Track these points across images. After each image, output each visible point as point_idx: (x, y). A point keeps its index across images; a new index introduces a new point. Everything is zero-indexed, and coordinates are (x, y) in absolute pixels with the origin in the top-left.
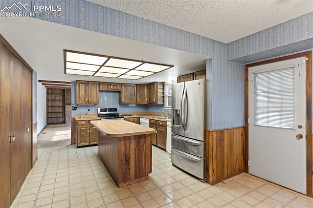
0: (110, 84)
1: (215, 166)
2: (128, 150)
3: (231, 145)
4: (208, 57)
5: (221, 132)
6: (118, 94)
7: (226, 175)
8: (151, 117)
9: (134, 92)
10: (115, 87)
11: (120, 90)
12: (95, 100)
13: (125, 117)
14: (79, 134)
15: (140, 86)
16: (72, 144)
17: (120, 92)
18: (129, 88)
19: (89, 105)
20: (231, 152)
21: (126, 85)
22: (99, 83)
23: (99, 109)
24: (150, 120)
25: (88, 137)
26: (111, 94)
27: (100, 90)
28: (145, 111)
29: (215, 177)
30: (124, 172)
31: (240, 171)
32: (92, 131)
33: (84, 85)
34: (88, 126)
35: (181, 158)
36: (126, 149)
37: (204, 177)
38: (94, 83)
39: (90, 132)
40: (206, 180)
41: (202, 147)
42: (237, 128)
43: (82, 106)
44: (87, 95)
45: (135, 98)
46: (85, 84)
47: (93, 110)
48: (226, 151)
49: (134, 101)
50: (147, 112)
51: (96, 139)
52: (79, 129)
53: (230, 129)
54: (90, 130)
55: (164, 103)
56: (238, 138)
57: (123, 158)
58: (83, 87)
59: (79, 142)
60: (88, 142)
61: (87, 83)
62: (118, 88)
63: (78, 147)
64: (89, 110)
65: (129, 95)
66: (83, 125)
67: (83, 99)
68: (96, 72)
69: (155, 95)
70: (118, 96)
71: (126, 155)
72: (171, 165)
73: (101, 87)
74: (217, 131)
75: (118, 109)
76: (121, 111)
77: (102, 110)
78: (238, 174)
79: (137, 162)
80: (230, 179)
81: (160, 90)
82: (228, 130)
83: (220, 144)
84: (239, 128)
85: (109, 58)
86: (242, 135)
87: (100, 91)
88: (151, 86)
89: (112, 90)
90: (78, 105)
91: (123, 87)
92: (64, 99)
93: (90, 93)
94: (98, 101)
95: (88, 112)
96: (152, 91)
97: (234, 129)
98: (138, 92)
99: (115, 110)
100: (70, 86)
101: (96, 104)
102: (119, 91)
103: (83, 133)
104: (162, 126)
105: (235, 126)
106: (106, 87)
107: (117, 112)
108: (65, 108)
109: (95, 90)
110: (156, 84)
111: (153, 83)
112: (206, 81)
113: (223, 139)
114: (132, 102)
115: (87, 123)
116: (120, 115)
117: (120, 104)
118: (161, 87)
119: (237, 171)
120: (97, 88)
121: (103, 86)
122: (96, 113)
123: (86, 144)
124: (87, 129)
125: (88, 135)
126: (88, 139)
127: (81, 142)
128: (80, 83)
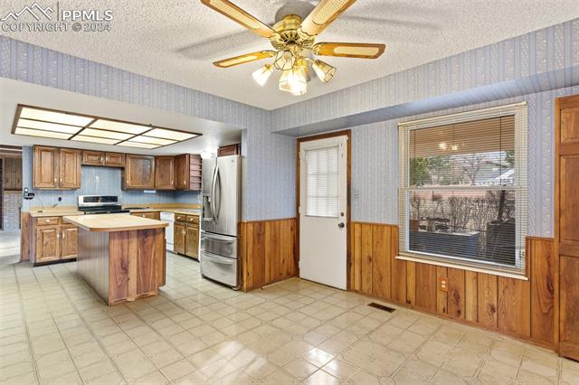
0: (104, 153)
1: (250, 269)
2: (125, 253)
3: (275, 241)
4: (243, 128)
5: (261, 224)
6: (120, 171)
7: (267, 280)
8: (177, 211)
9: (151, 169)
10: (113, 160)
11: (123, 165)
12: (71, 181)
13: (131, 211)
14: (39, 242)
15: (161, 160)
16: (22, 261)
17: (123, 169)
18: (141, 162)
19: (60, 189)
20: (275, 251)
21: (136, 157)
22: (82, 152)
23: (81, 199)
24: (176, 215)
25: (58, 246)
26: (106, 172)
27: (84, 163)
28: (172, 202)
29: (251, 282)
30: (119, 284)
31: (289, 275)
32: (67, 235)
33: (50, 153)
34: (58, 227)
35: (211, 264)
36: (122, 250)
37: (238, 283)
38: (72, 151)
39: (61, 238)
40: (239, 287)
41: (235, 245)
42: (284, 220)
43: (45, 191)
44: (56, 171)
45: (152, 180)
46: (53, 152)
47: (68, 200)
48: (268, 249)
49: (150, 185)
51: (74, 250)
52: (39, 232)
53: (275, 221)
54: (61, 234)
55: (201, 187)
56: (286, 234)
57: (119, 264)
58: (47, 157)
59: (38, 256)
60: (58, 255)
61: (56, 151)
62: (120, 161)
63: (37, 265)
64: (60, 199)
65: (141, 173)
66: (47, 224)
67: (47, 176)
68: (75, 135)
69: (186, 176)
70: (120, 175)
71: (122, 260)
72: (200, 276)
73: (85, 159)
74: (254, 223)
75: (120, 198)
76: (125, 200)
77: (86, 200)
78: (285, 279)
79: (141, 269)
80: (273, 285)
81: (194, 167)
82: (270, 221)
83: (259, 239)
84: (288, 219)
85: (96, 118)
86: (292, 229)
87: (83, 165)
88: (180, 160)
89: (108, 165)
90: (37, 189)
91: (129, 161)
93: (62, 169)
94: (79, 184)
95: (57, 202)
96: (181, 169)
97: (279, 220)
98: (158, 169)
99: (114, 199)
101: (74, 189)
102: (121, 166)
103: (46, 239)
104: (192, 223)
105: (282, 217)
106: (96, 158)
107: (118, 204)
108: (1, 198)
109: (72, 164)
110: (187, 157)
111: (183, 156)
112: (241, 158)
113: (264, 233)
114: (146, 186)
115: (55, 222)
116: (123, 207)
117: (123, 189)
118: (197, 162)
119: (284, 274)
120: (78, 160)
121: (90, 157)
122: (76, 205)
123: (53, 258)
124: (55, 232)
125: (58, 242)
126: (57, 250)
127: (42, 256)
128: (42, 150)
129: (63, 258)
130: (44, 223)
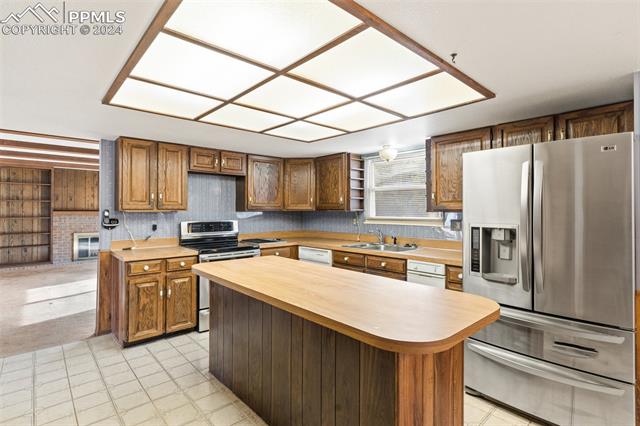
0: (219, 153)
10: (231, 164)
11: (243, 173)
12: (174, 198)
13: (261, 245)
14: (133, 305)
15: (292, 163)
16: (100, 332)
17: (242, 178)
19: (157, 209)
21: (260, 159)
22: (190, 150)
23: (184, 225)
25: (161, 312)
26: (216, 183)
27: (192, 169)
28: (299, 229)
32: (174, 291)
33: (144, 152)
34: (160, 278)
38: (176, 148)
39: (165, 296)
43: (136, 215)
44: (153, 182)
45: (280, 196)
46: (148, 150)
47: (166, 229)
49: (277, 203)
50: (303, 232)
51: (185, 315)
52: (132, 289)
54: (166, 290)
55: (362, 206)
58: (140, 159)
59: (131, 330)
60: (160, 326)
61: (153, 147)
62: (239, 166)
63: (127, 345)
64: (154, 228)
65: (266, 186)
66: (145, 274)
67: (140, 193)
69: (342, 188)
73: (194, 162)
75: (235, 224)
77: (191, 228)
87: (190, 172)
88: (325, 162)
89: (224, 172)
90: (122, 212)
91: (251, 165)
92: (47, 198)
93: (161, 177)
94: (184, 202)
95: (150, 232)
99: (228, 226)
100: (97, 161)
103: (144, 300)
106: (207, 160)
107: (233, 233)
108: (49, 221)
109: (174, 169)
110: (344, 157)
111: (337, 156)
114: (273, 205)
115: (157, 269)
116: (239, 239)
118: (356, 166)
120: (184, 163)
121: (201, 159)
122: (176, 237)
123: (154, 332)
124: (157, 286)
125: (161, 303)
126: (161, 319)
127: (138, 330)
128: (133, 146)
129: (169, 330)
130: (140, 272)
